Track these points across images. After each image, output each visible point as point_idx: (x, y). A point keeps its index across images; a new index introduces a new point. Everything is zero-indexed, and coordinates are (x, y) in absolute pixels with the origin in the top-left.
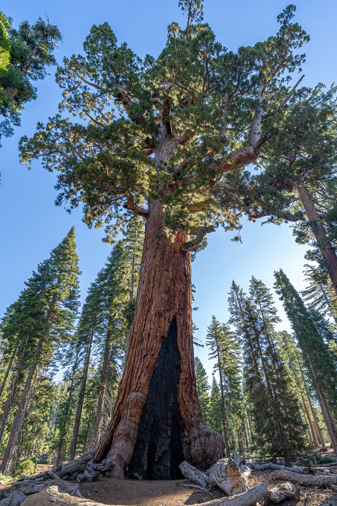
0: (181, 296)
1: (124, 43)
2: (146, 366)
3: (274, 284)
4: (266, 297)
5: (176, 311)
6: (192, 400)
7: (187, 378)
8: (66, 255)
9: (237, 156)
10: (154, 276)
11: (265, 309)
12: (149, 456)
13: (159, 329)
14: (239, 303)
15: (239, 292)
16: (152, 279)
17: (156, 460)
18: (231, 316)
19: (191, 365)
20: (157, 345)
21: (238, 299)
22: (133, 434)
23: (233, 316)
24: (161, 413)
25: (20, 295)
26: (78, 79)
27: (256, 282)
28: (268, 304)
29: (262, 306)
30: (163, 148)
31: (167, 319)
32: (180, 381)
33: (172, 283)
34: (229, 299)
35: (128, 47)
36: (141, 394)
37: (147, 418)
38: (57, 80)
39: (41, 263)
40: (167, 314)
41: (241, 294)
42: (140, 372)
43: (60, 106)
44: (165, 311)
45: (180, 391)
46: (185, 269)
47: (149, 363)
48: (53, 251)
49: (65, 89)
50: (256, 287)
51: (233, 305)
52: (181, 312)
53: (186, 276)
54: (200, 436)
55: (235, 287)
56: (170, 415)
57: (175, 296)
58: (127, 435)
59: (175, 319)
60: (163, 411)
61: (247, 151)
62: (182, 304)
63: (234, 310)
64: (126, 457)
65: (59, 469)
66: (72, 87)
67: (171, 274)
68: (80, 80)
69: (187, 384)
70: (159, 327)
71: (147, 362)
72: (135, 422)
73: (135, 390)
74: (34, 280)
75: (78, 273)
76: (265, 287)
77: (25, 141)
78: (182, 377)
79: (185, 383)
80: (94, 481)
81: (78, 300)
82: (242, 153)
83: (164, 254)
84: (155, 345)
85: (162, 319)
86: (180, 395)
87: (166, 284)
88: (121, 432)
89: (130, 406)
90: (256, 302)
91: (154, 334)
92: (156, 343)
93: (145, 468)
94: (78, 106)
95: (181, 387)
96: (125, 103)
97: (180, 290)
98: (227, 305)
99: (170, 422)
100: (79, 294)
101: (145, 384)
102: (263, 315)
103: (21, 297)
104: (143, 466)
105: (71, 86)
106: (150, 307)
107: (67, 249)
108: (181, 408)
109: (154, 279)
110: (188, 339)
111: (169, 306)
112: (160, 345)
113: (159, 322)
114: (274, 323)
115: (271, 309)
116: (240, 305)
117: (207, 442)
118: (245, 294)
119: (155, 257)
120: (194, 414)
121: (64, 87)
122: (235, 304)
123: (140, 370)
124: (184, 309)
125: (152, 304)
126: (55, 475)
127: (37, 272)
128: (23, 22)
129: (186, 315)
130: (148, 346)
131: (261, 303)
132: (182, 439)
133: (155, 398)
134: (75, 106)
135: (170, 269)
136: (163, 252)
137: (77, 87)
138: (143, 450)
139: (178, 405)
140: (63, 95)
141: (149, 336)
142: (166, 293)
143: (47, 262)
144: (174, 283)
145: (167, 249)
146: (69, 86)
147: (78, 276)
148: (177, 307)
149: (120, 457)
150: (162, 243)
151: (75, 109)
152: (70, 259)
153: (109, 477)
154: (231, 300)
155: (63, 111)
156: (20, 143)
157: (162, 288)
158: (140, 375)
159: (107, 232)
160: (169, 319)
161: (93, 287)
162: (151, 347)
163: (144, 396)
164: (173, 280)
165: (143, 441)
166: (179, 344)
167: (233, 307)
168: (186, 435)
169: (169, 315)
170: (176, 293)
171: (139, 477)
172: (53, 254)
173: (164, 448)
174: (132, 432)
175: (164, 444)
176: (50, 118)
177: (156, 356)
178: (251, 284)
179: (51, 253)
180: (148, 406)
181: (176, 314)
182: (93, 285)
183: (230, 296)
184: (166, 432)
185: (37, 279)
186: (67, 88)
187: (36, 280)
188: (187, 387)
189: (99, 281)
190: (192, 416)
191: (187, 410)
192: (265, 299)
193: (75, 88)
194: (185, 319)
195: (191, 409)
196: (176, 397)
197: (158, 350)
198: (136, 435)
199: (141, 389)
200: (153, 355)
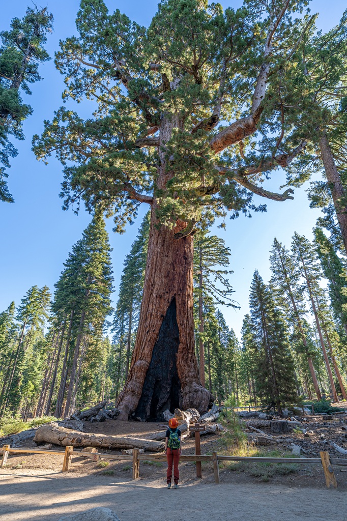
0: (180, 278)
1: (117, 10)
2: (148, 340)
3: (313, 242)
4: (309, 253)
5: (175, 292)
6: (188, 365)
7: (184, 348)
8: (95, 235)
9: (235, 130)
10: (156, 262)
11: (308, 266)
12: (151, 406)
13: (159, 309)
14: (282, 261)
15: (281, 249)
16: (154, 266)
17: (158, 409)
18: (273, 275)
19: (188, 338)
20: (158, 323)
21: (280, 257)
22: (138, 391)
23: (274, 275)
24: (162, 375)
25: (61, 275)
26: (77, 61)
27: (299, 238)
28: (312, 261)
29: (305, 263)
30: (166, 125)
31: (166, 300)
32: (179, 350)
33: (172, 267)
34: (271, 257)
35: (122, 13)
36: (144, 362)
37: (151, 379)
38: (57, 67)
39: (75, 244)
40: (166, 296)
41: (283, 251)
42: (144, 345)
43: (64, 96)
44: (164, 293)
45: (178, 358)
46: (185, 253)
47: (151, 338)
48: (84, 231)
49: (66, 74)
50: (298, 244)
51: (276, 263)
52: (179, 293)
53: (186, 259)
54: (190, 392)
55: (277, 245)
56: (169, 376)
57: (174, 279)
58: (133, 391)
59: (174, 300)
60: (164, 374)
61: (246, 122)
62: (181, 286)
63: (276, 269)
64: (131, 407)
65: (79, 414)
66: (73, 70)
67: (170, 260)
68: (79, 61)
69: (184, 353)
70: (160, 307)
71: (149, 337)
72: (139, 382)
73: (140, 359)
74: (71, 260)
75: (109, 250)
76: (308, 242)
77: (37, 139)
78: (180, 347)
79: (182, 352)
80: (101, 421)
81: (111, 275)
82: (240, 126)
83: (164, 241)
84: (156, 323)
85: (162, 300)
86: (178, 361)
87: (166, 269)
88: (128, 390)
89: (136, 371)
90: (298, 259)
91: (155, 314)
92: (157, 321)
93: (148, 414)
94: (81, 92)
95: (179, 355)
96: (125, 81)
97: (180, 273)
98: (269, 264)
99: (169, 382)
100: (112, 270)
101: (148, 354)
102: (306, 272)
103: (61, 277)
104: (146, 413)
105: (71, 70)
106: (152, 290)
107: (97, 228)
108: (178, 371)
109: (156, 265)
110: (186, 316)
111: (169, 288)
112: (161, 323)
113: (160, 303)
114: (318, 281)
115: (315, 265)
116: (282, 263)
117: (195, 396)
118: (287, 251)
119: (157, 244)
120: (189, 376)
121: (65, 73)
122: (277, 262)
123: (144, 343)
124: (183, 289)
125: (154, 287)
126: (76, 418)
127: (73, 253)
128: (12, 20)
129: (185, 295)
130: (151, 324)
131: (305, 260)
132: (179, 394)
133: (157, 364)
134: (78, 93)
135: (170, 254)
136: (164, 239)
137: (78, 69)
138: (147, 402)
139: (177, 369)
140: (65, 82)
141: (151, 315)
142: (166, 277)
143: (81, 243)
144: (174, 267)
145: (167, 236)
146: (70, 70)
147: (110, 253)
148: (176, 289)
149: (126, 406)
150: (163, 230)
151: (78, 95)
152: (100, 238)
153: (116, 419)
154: (273, 258)
155: (67, 101)
156: (33, 143)
157: (163, 273)
158: (144, 347)
159: (116, 222)
160: (168, 300)
161: (129, 259)
162: (153, 325)
163: (146, 363)
164: (172, 264)
165: (147, 395)
166: (178, 321)
167: (275, 265)
168: (182, 391)
169: (168, 297)
170: (176, 276)
171: (141, 420)
172: (85, 234)
173: (164, 400)
174: (137, 389)
175: (164, 397)
176: (55, 112)
177: (157, 331)
178: (293, 240)
179: (82, 234)
180: (152, 371)
181: (175, 295)
182: (128, 257)
183: (272, 254)
184: (166, 389)
185: (73, 259)
186: (68, 72)
187: (73, 261)
188: (183, 355)
189: (134, 252)
190: (186, 377)
191: (183, 373)
192: (309, 255)
193: (75, 71)
194: (184, 299)
195: (186, 372)
196: (175, 362)
197: (159, 327)
198: (140, 391)
199: (144, 358)
200: (154, 331)
